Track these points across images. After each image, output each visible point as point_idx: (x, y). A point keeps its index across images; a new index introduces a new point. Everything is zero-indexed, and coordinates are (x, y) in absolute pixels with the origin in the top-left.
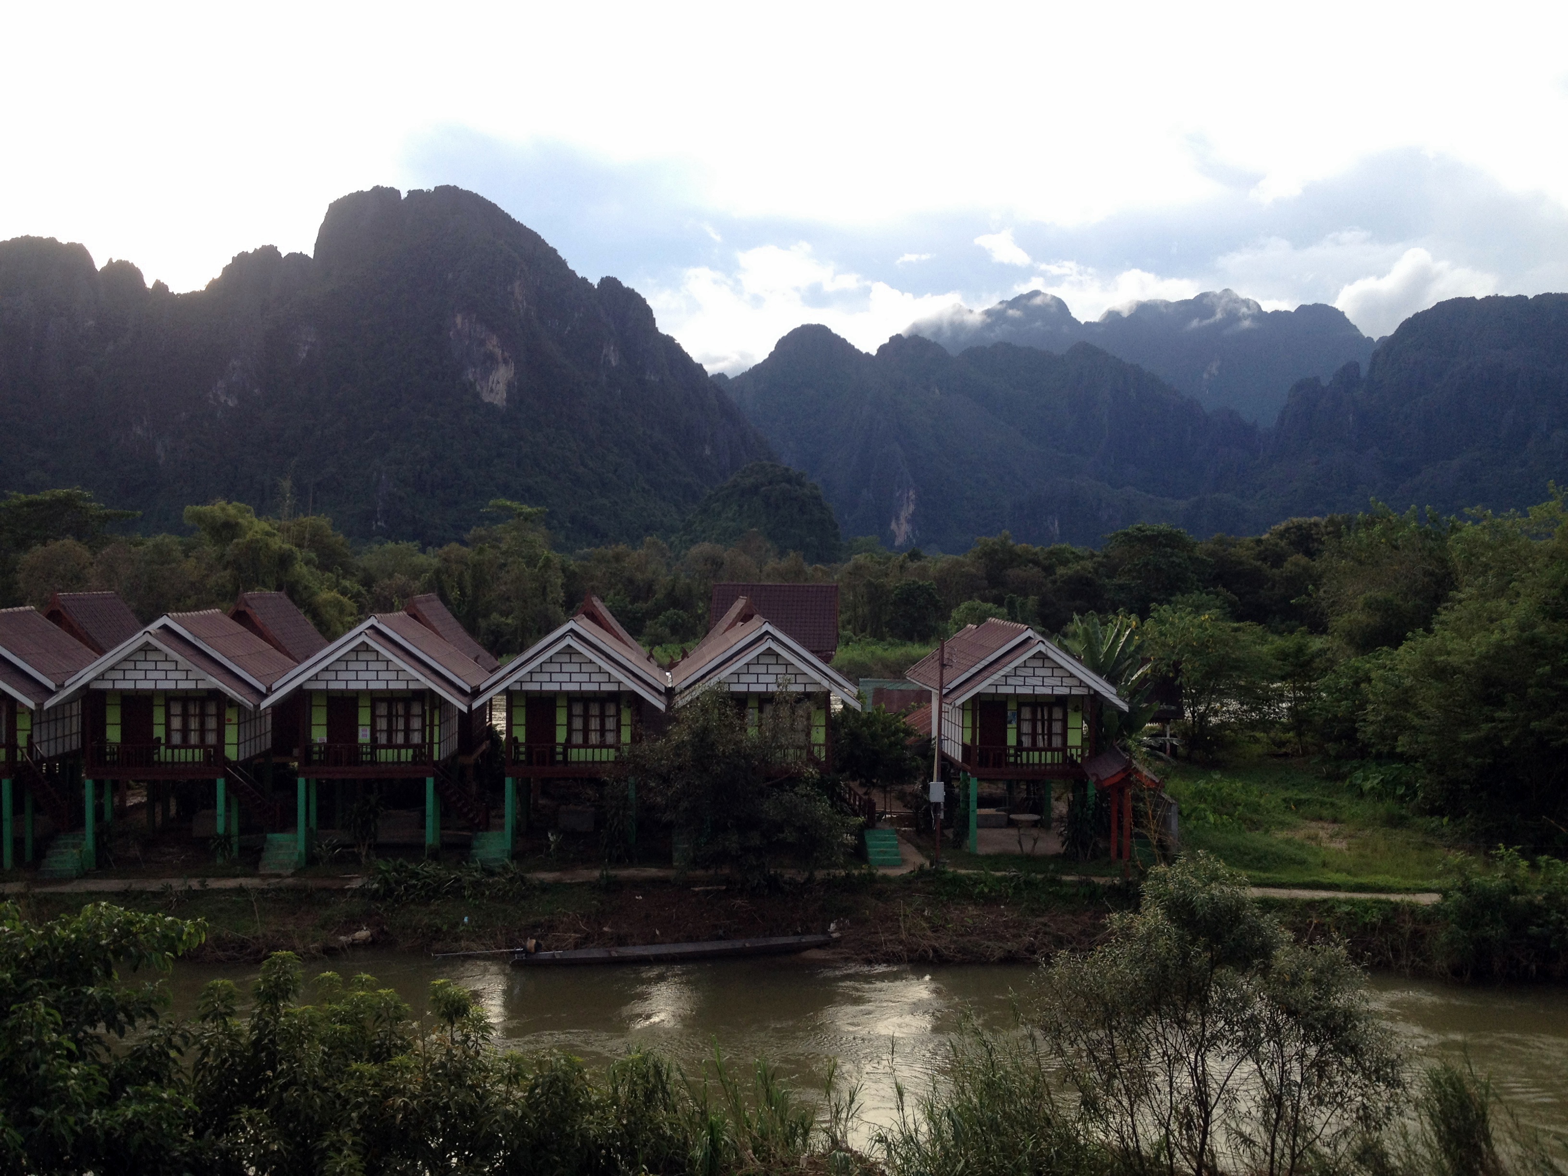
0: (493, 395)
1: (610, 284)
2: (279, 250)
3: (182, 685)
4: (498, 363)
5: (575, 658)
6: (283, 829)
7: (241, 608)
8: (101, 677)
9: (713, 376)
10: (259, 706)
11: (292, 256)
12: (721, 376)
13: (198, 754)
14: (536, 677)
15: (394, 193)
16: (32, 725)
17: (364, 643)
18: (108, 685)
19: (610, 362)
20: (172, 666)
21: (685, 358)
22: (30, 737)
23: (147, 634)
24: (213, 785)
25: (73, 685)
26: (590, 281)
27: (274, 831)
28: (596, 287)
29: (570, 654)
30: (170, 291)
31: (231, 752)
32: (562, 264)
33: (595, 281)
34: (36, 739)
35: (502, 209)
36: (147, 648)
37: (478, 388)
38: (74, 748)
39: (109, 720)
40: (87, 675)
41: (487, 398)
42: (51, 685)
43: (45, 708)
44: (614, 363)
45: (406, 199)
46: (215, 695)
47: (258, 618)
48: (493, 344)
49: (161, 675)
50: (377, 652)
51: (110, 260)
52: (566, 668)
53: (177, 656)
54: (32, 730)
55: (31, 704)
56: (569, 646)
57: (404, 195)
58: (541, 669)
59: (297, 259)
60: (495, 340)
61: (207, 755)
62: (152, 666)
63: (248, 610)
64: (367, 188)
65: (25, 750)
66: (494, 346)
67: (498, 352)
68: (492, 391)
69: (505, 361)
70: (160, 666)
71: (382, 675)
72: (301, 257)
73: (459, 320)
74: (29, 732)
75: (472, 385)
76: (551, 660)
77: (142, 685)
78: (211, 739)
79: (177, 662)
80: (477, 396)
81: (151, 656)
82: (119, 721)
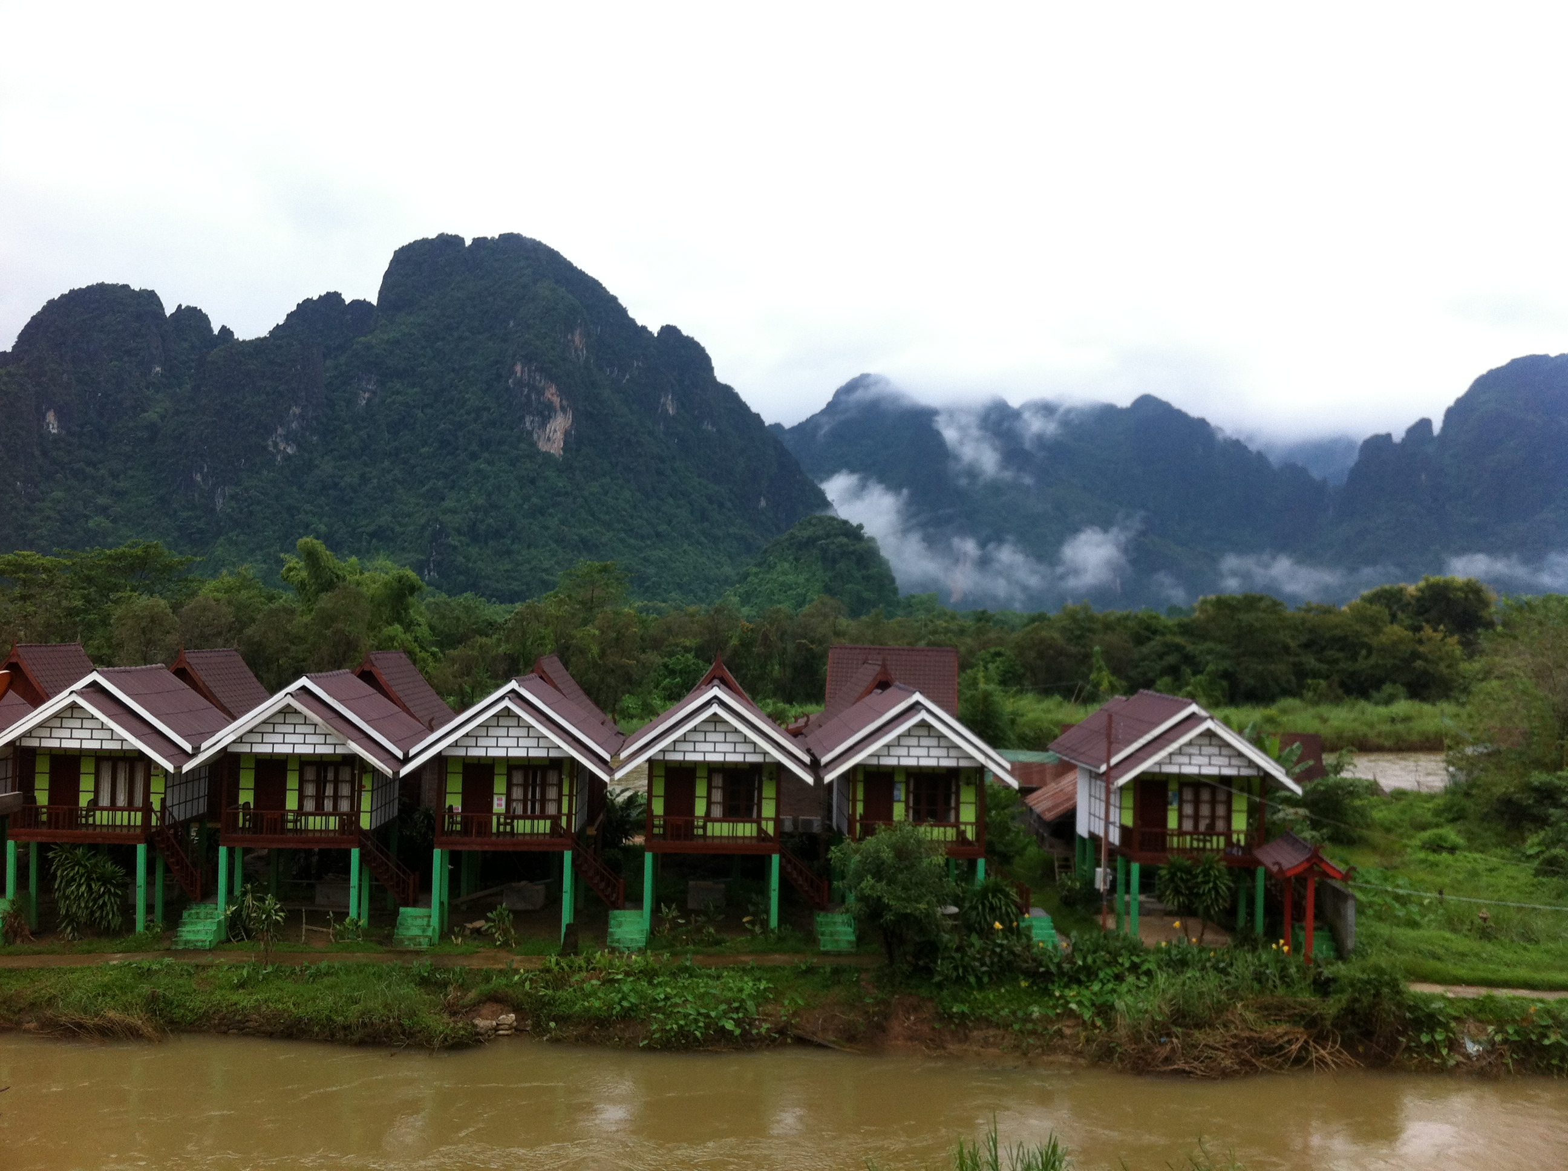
0: (549, 444)
1: (670, 332)
2: (343, 297)
3: (320, 750)
4: (556, 412)
5: (719, 727)
6: (415, 904)
7: (366, 668)
8: (239, 740)
9: (770, 425)
10: (398, 773)
11: (356, 303)
12: (778, 426)
13: (333, 823)
14: (679, 747)
15: (457, 240)
16: (166, 787)
17: (507, 708)
18: (246, 749)
19: (667, 411)
20: (311, 729)
21: (743, 407)
22: (163, 801)
23: (289, 696)
24: (347, 855)
25: (209, 749)
26: (650, 329)
27: (407, 905)
28: (656, 335)
29: (715, 722)
30: (236, 337)
31: (365, 822)
32: (623, 312)
33: (654, 329)
34: (168, 803)
35: (565, 256)
36: (287, 711)
37: (535, 436)
38: (201, 811)
39: (242, 784)
40: (226, 736)
41: (543, 446)
42: (188, 747)
43: (184, 771)
44: (671, 412)
45: (470, 246)
46: (352, 760)
47: (384, 678)
48: (552, 394)
49: (299, 739)
50: (519, 717)
51: (180, 306)
52: (711, 737)
53: (317, 719)
54: (165, 793)
55: (170, 767)
56: (715, 714)
57: (468, 242)
58: (684, 739)
59: (360, 305)
60: (553, 390)
61: (342, 823)
62: (290, 729)
63: (373, 670)
64: (432, 235)
65: (159, 814)
66: (552, 395)
67: (556, 400)
68: (549, 439)
69: (563, 409)
70: (299, 729)
71: (522, 742)
72: (365, 305)
73: (518, 368)
74: (163, 796)
75: (530, 433)
76: (695, 730)
77: (280, 749)
78: (345, 806)
79: (316, 725)
80: (533, 444)
81: (290, 719)
82: (252, 785)
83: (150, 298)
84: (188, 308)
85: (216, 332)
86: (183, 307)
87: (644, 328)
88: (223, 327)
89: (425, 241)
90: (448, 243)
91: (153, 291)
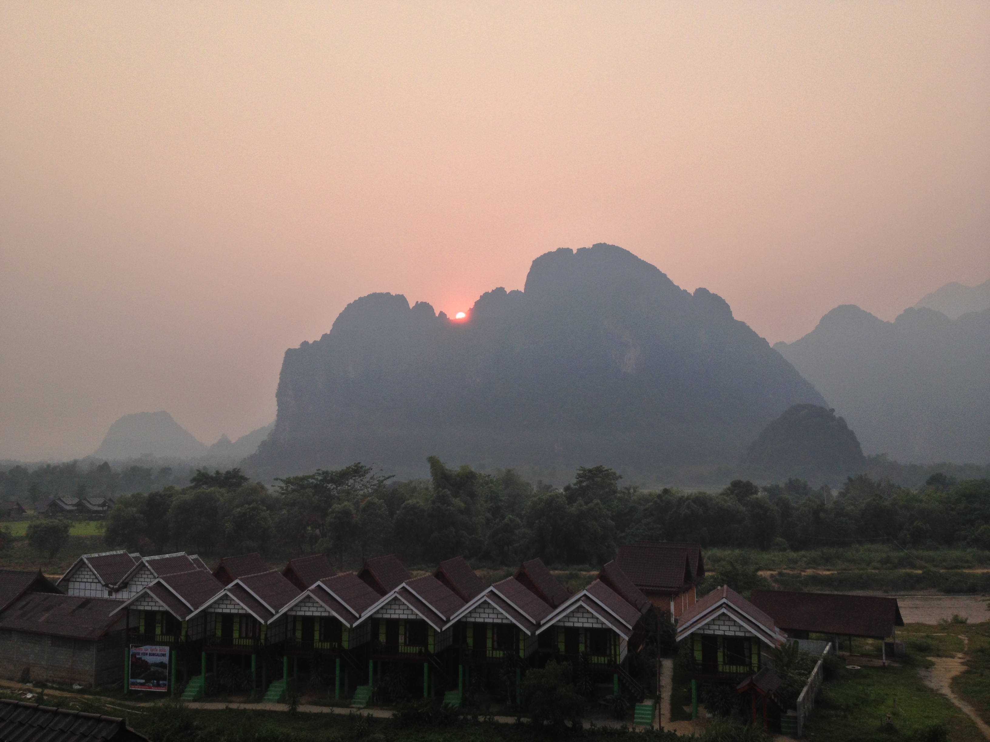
0: (626, 367)
1: (702, 292)
2: (505, 289)
3: (323, 614)
4: (630, 347)
5: (490, 606)
8: (291, 609)
9: (773, 346)
11: (513, 292)
15: (569, 251)
18: (294, 613)
21: (753, 335)
23: (308, 591)
25: (279, 613)
26: (688, 291)
27: (360, 685)
28: (693, 295)
29: (488, 604)
30: (448, 318)
32: (671, 282)
33: (691, 291)
35: (633, 253)
36: (309, 597)
37: (619, 363)
40: (285, 608)
41: (624, 368)
43: (268, 623)
45: (576, 253)
49: (315, 609)
51: (417, 302)
52: (486, 611)
55: (262, 622)
56: (486, 600)
57: (575, 251)
58: (475, 611)
59: (515, 293)
60: (628, 334)
62: (312, 604)
64: (554, 249)
67: (630, 341)
68: (626, 364)
69: (634, 346)
70: (315, 605)
72: (517, 292)
75: (616, 361)
76: (479, 607)
80: (618, 368)
83: (401, 299)
84: (422, 303)
85: (437, 315)
86: (419, 303)
87: (685, 291)
88: (441, 312)
89: (550, 253)
90: (564, 253)
91: (403, 295)
